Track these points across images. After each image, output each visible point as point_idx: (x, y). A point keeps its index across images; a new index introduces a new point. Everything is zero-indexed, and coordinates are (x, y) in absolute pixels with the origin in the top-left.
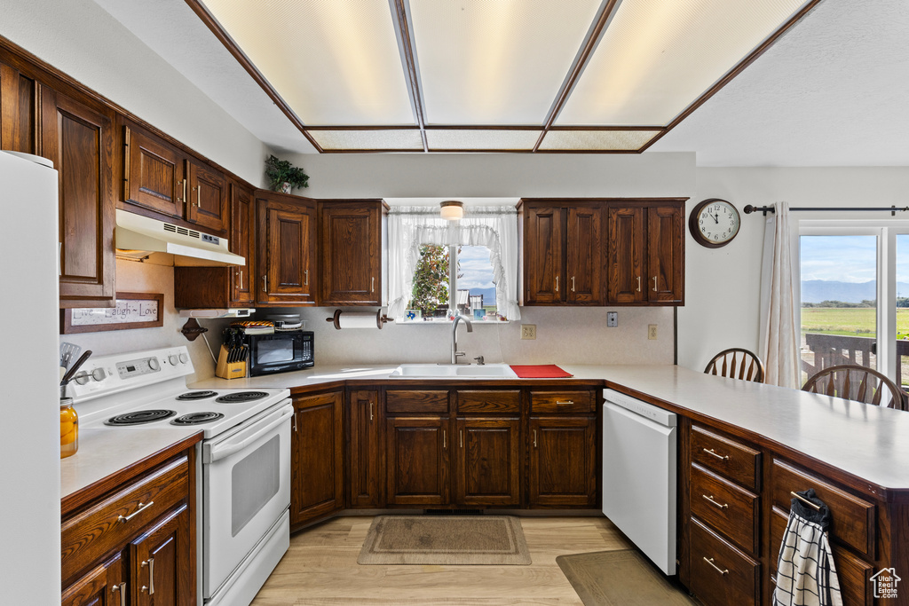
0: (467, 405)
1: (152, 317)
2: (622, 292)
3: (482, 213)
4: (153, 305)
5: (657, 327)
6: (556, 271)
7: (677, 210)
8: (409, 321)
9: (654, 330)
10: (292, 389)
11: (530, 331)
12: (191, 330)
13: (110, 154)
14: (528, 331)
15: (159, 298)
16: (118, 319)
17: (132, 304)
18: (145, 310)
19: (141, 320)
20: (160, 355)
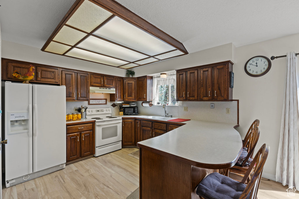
0: (155, 126)
1: (105, 103)
2: (205, 97)
3: (172, 75)
4: (105, 101)
5: (230, 109)
6: (184, 91)
7: (225, 66)
8: (158, 105)
9: (228, 110)
10: (122, 118)
11: (186, 109)
12: (114, 105)
13: (88, 79)
14: (185, 109)
15: (106, 100)
16: (98, 103)
17: (101, 101)
18: (103, 102)
19: (102, 103)
20: (105, 109)
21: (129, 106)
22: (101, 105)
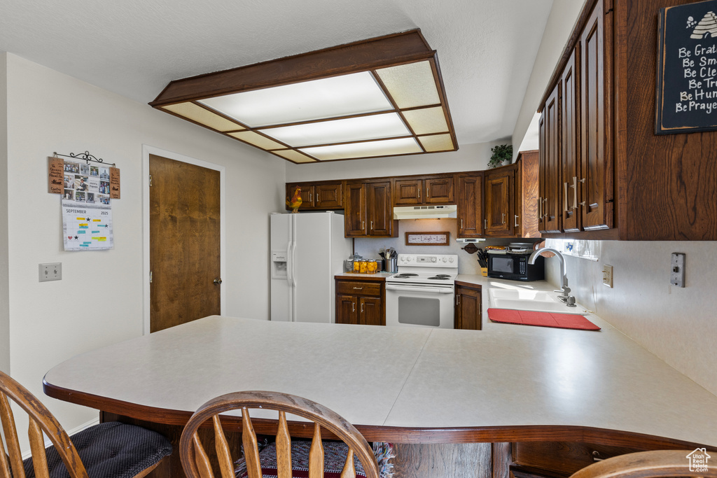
1: (445, 241)
4: (445, 236)
10: (456, 281)
12: (470, 249)
15: (447, 234)
16: (426, 242)
17: (433, 236)
18: (441, 239)
19: (438, 242)
20: (439, 257)
21: (504, 252)
22: (432, 247)
